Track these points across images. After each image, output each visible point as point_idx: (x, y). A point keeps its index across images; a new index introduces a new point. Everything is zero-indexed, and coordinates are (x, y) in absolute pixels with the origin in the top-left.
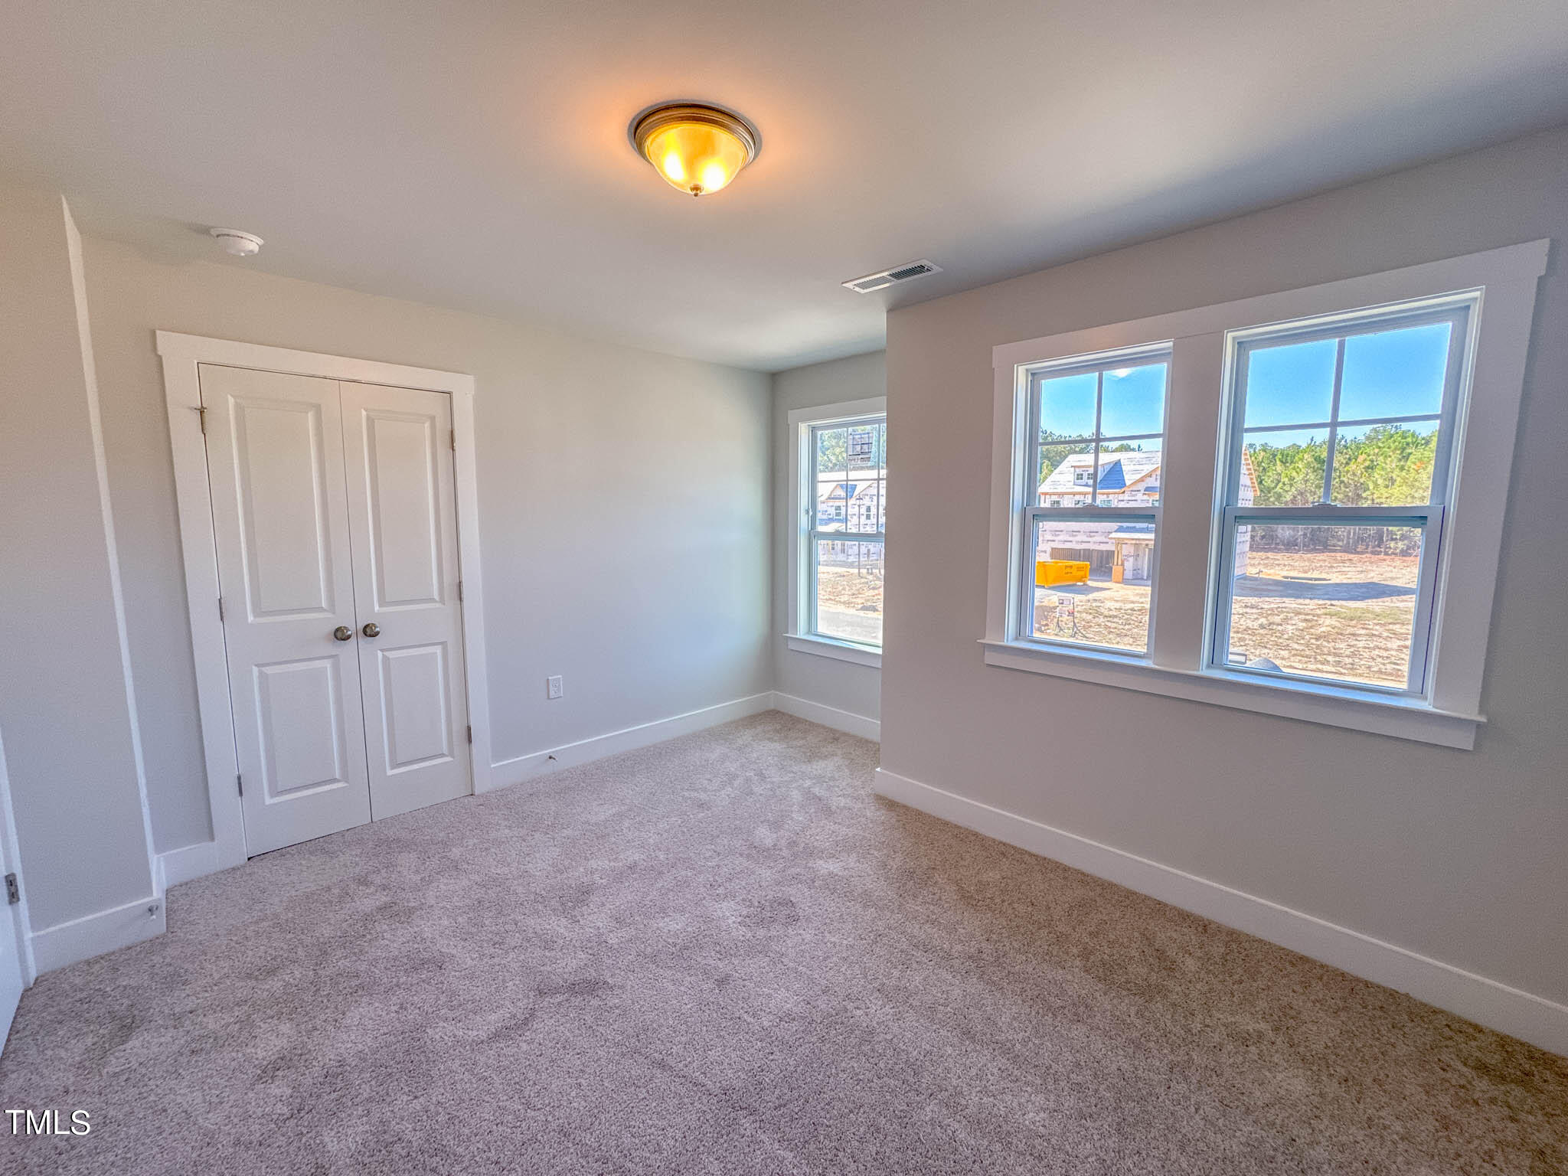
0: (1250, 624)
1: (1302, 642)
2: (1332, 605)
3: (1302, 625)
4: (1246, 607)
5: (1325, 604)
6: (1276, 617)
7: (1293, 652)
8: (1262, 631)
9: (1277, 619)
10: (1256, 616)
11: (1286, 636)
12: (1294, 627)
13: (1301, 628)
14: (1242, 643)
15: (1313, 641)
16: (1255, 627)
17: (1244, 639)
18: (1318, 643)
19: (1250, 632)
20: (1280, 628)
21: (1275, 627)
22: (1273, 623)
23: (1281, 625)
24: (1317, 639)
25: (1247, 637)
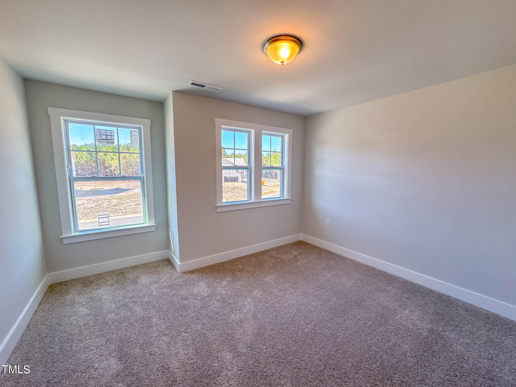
0: (92, 206)
1: (110, 208)
2: (113, 196)
3: (108, 203)
4: (87, 200)
5: (111, 196)
6: (99, 202)
7: (109, 212)
8: (96, 207)
9: (100, 203)
10: (92, 203)
11: (105, 207)
12: (106, 204)
13: (108, 204)
14: (92, 213)
15: (113, 207)
16: (94, 206)
17: (92, 211)
18: (115, 207)
19: (93, 208)
20: (102, 205)
21: (100, 205)
22: (99, 204)
23: (102, 204)
24: (114, 206)
25: (92, 210)
